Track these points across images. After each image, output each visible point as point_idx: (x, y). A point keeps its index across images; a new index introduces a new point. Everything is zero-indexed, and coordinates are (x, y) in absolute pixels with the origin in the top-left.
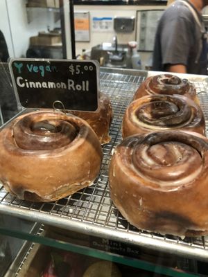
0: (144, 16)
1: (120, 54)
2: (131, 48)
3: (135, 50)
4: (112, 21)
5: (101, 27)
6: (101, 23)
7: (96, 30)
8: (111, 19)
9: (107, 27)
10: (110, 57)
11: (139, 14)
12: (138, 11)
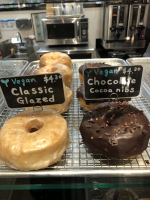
0: (37, 17)
1: (25, 45)
2: (31, 40)
3: (34, 41)
4: (15, 22)
5: (8, 27)
6: (7, 24)
7: (4, 29)
8: (13, 20)
9: (12, 27)
10: (18, 48)
11: (33, 16)
12: (31, 14)
